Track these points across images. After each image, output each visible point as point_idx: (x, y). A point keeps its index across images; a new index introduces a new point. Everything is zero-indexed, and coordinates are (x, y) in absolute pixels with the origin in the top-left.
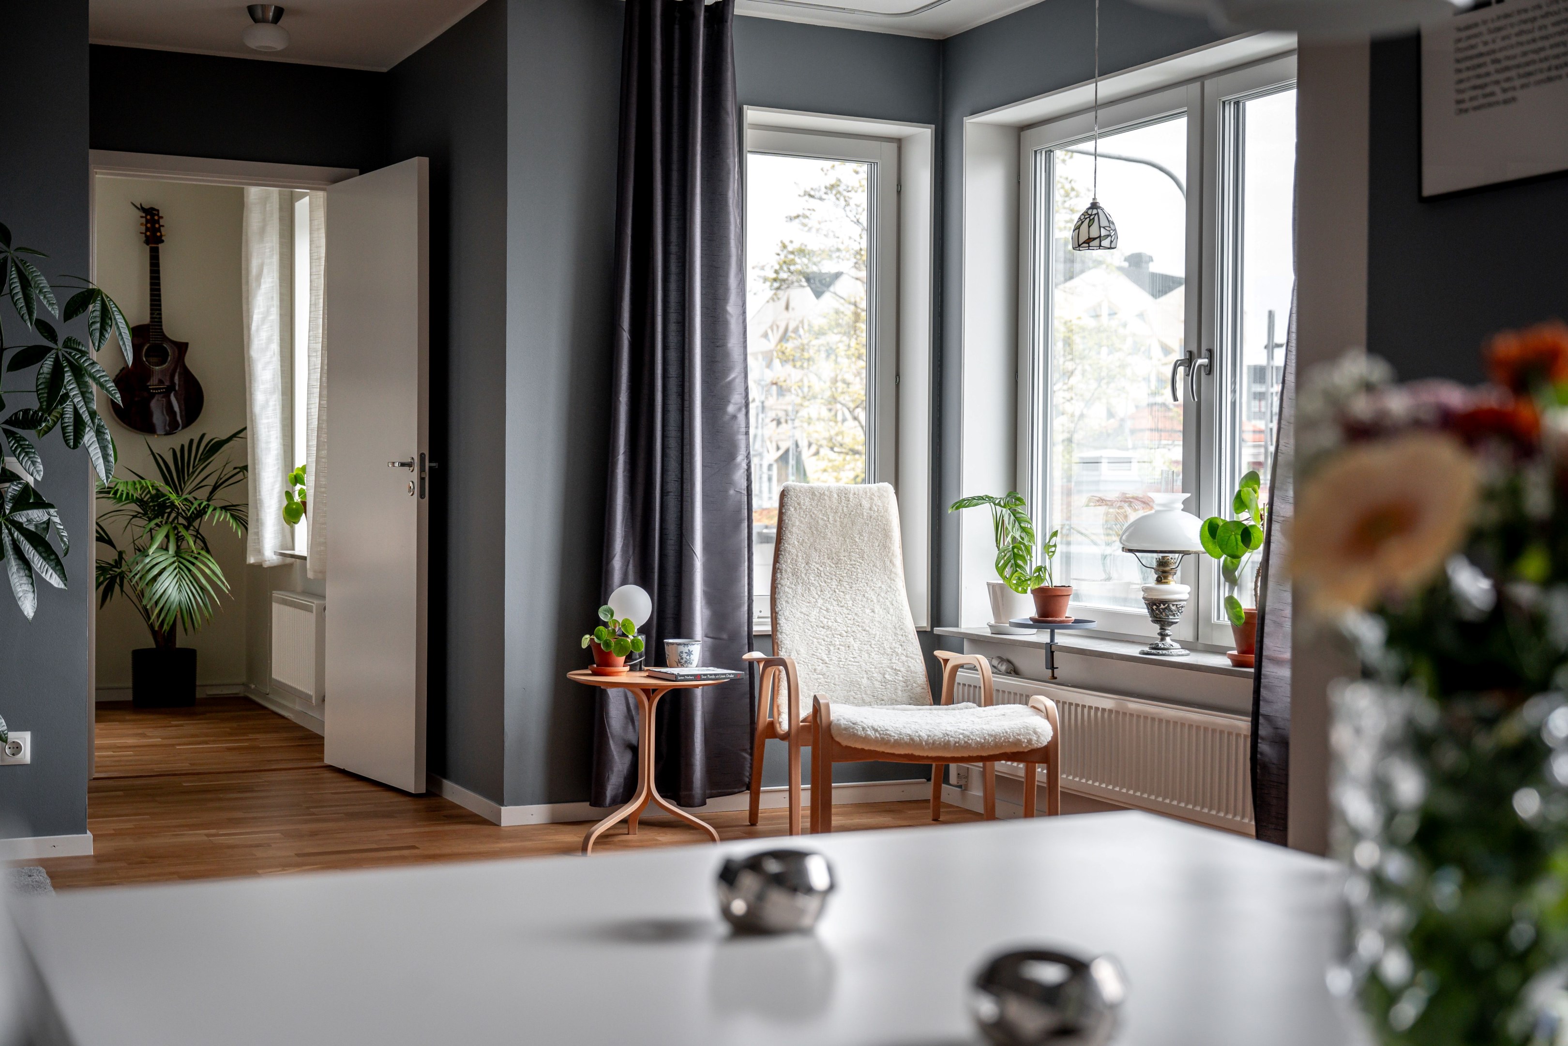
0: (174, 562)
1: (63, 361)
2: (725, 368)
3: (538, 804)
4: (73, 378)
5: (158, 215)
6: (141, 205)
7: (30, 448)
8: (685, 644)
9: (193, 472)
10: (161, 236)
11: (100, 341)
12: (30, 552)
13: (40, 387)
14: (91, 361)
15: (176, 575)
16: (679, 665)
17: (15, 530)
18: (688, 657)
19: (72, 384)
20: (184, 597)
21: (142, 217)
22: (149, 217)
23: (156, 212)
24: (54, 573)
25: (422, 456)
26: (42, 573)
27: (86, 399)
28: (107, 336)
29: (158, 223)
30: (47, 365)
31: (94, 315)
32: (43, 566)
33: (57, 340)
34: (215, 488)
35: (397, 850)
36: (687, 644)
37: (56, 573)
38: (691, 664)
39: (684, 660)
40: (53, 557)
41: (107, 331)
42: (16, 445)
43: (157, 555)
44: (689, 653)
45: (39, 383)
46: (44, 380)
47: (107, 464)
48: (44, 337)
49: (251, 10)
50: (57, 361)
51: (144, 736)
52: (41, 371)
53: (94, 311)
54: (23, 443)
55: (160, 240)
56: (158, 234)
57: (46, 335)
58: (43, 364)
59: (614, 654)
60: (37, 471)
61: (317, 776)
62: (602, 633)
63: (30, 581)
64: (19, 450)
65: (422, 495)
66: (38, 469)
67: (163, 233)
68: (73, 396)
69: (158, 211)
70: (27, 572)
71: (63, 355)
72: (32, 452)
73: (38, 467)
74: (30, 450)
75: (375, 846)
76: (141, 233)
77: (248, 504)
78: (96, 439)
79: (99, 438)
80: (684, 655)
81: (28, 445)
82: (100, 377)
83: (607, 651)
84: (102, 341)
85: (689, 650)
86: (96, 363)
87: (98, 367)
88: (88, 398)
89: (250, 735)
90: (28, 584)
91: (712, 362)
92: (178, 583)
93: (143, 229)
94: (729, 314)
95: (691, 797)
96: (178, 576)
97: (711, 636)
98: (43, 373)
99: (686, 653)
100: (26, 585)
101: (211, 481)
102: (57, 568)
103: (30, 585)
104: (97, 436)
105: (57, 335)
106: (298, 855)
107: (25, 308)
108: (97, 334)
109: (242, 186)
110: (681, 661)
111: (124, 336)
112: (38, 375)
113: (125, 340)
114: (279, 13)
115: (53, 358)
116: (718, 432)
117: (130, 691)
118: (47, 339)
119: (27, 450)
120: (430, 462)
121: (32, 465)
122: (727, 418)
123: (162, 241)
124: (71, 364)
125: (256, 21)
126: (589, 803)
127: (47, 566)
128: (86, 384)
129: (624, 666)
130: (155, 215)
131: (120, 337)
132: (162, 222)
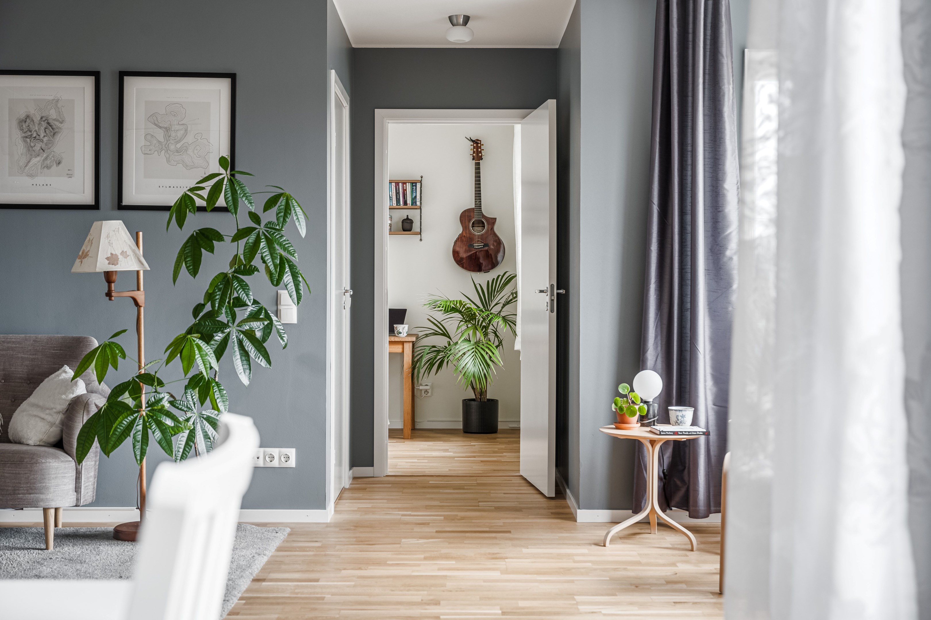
0: (473, 348)
1: (262, 235)
2: (724, 226)
3: (603, 509)
4: (267, 245)
5: (480, 143)
6: (470, 138)
7: (246, 287)
8: (680, 411)
9: (496, 295)
10: (481, 156)
11: (283, 223)
12: (249, 346)
13: (246, 251)
14: (281, 235)
15: (473, 356)
16: (677, 424)
17: (241, 333)
18: (682, 419)
19: (265, 249)
20: (476, 370)
21: (471, 145)
22: (475, 145)
23: (479, 142)
24: (263, 359)
25: (552, 286)
26: (256, 358)
27: (273, 257)
28: (287, 220)
29: (481, 148)
30: (252, 238)
31: (280, 208)
32: (257, 354)
33: (260, 223)
34: (504, 305)
35: (495, 533)
36: (681, 411)
37: (264, 358)
38: (685, 423)
39: (680, 421)
40: (263, 349)
41: (287, 217)
42: (237, 285)
43: (462, 344)
44: (683, 416)
45: (246, 249)
46: (249, 247)
47: (298, 295)
48: (253, 221)
49: (450, 18)
50: (258, 235)
51: (446, 450)
52: (248, 242)
53: (281, 206)
54: (242, 283)
55: (481, 158)
56: (480, 155)
57: (255, 220)
58: (249, 238)
59: (627, 416)
60: (249, 300)
61: (511, 482)
62: (618, 402)
63: (248, 363)
64: (239, 287)
65: (552, 311)
66: (249, 298)
67: (483, 154)
68: (265, 256)
69: (480, 141)
70: (246, 358)
71: (263, 232)
72: (247, 289)
73: (250, 297)
74: (246, 288)
75: (487, 529)
76: (471, 155)
77: (516, 315)
78: (292, 280)
79: (294, 279)
80: (680, 418)
81: (245, 285)
82: (285, 244)
83: (621, 414)
84: (284, 223)
85: (683, 415)
86: (284, 236)
87: (284, 238)
88: (275, 256)
89: (504, 453)
90: (247, 365)
91: (716, 222)
92: (474, 361)
93: (472, 152)
94: (726, 190)
95: (697, 511)
96: (474, 357)
97: (718, 404)
98: (249, 243)
99: (681, 416)
100: (246, 366)
101: (503, 301)
102: (265, 356)
103: (248, 366)
104: (293, 278)
105: (261, 221)
106: (437, 532)
107: (232, 206)
108: (282, 219)
109: (513, 125)
110: (678, 421)
111: (300, 220)
112: (246, 244)
113: (300, 222)
114: (467, 19)
115: (256, 234)
116: (721, 269)
117: (461, 423)
118: (255, 223)
119: (244, 288)
120: (558, 289)
121: (246, 296)
122: (725, 259)
123: (482, 159)
124: (266, 237)
125: (453, 25)
126: (631, 511)
127: (259, 355)
128: (274, 249)
129: (637, 423)
130: (478, 143)
131: (297, 221)
132: (482, 147)
